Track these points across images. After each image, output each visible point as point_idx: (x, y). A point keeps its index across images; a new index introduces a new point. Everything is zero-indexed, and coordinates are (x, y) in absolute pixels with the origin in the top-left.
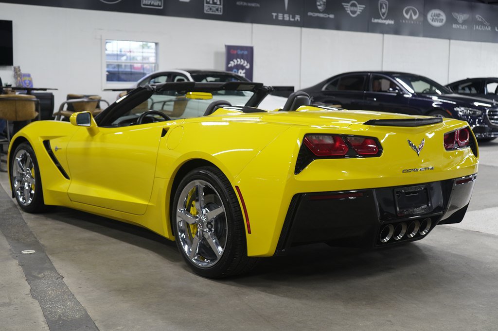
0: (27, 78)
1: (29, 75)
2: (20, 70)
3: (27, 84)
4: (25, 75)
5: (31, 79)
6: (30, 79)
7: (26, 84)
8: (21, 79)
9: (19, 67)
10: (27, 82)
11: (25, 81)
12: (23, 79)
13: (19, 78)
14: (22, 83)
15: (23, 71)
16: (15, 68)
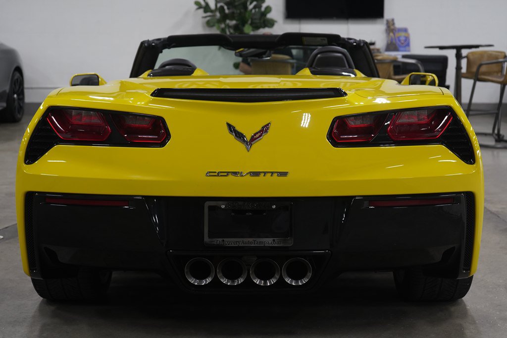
0: (402, 34)
1: (405, 30)
2: (393, 24)
3: (402, 42)
4: (400, 30)
5: (409, 35)
6: (406, 35)
7: (399, 41)
8: (394, 34)
9: (393, 20)
10: (402, 39)
11: (399, 38)
12: (397, 35)
13: (391, 34)
14: (395, 40)
15: (398, 25)
16: (388, 22)
